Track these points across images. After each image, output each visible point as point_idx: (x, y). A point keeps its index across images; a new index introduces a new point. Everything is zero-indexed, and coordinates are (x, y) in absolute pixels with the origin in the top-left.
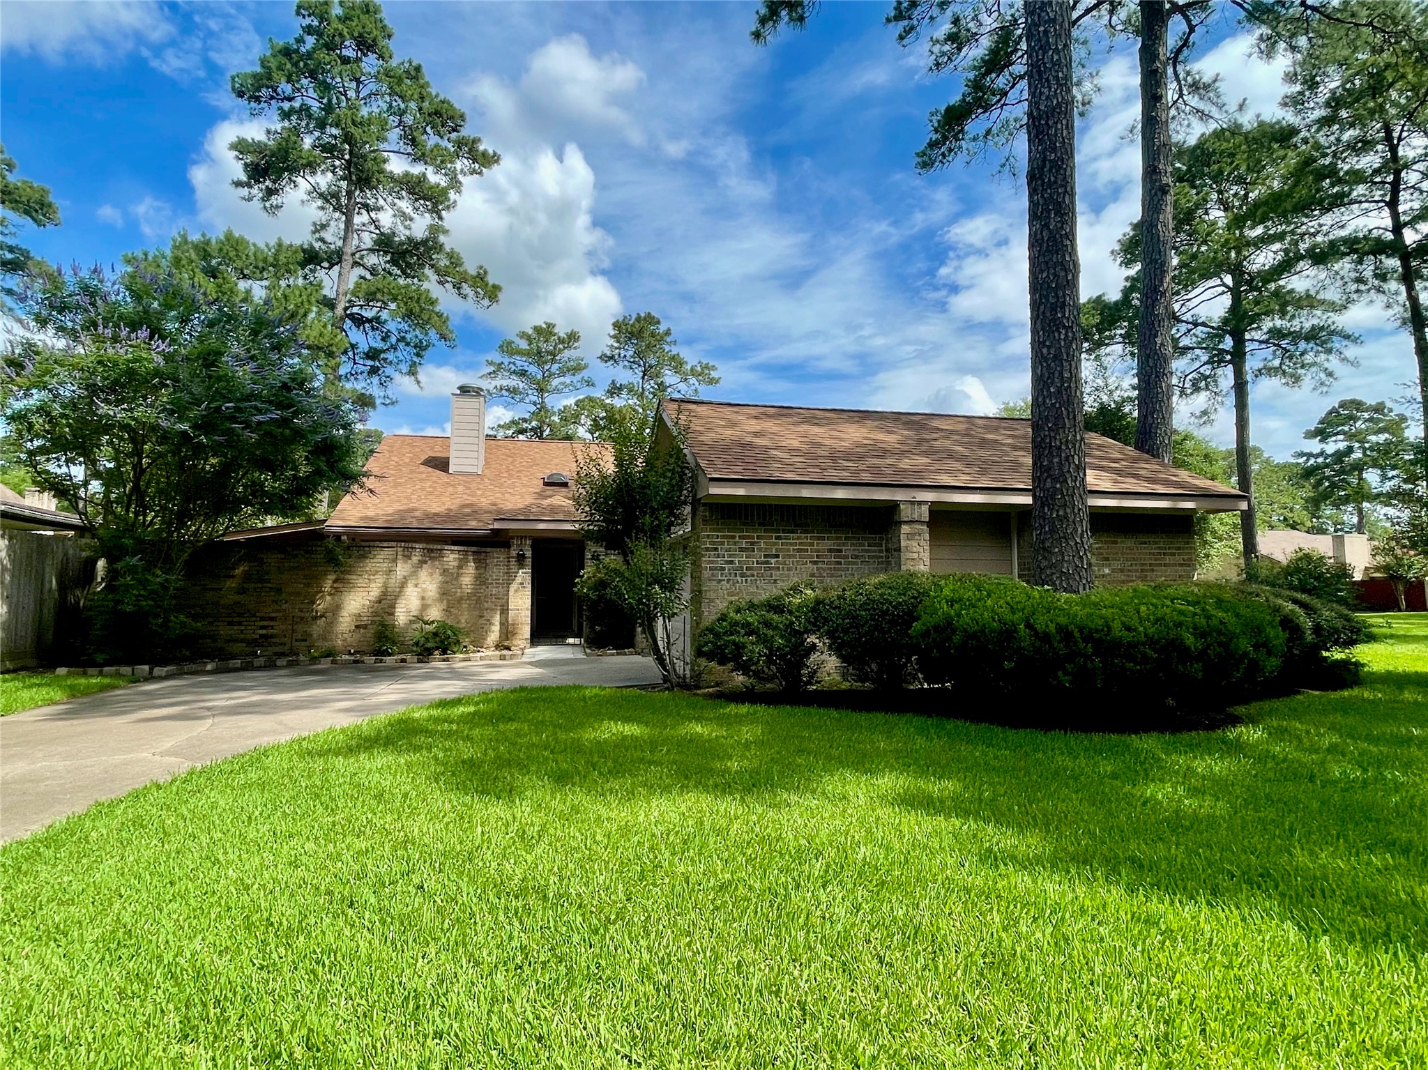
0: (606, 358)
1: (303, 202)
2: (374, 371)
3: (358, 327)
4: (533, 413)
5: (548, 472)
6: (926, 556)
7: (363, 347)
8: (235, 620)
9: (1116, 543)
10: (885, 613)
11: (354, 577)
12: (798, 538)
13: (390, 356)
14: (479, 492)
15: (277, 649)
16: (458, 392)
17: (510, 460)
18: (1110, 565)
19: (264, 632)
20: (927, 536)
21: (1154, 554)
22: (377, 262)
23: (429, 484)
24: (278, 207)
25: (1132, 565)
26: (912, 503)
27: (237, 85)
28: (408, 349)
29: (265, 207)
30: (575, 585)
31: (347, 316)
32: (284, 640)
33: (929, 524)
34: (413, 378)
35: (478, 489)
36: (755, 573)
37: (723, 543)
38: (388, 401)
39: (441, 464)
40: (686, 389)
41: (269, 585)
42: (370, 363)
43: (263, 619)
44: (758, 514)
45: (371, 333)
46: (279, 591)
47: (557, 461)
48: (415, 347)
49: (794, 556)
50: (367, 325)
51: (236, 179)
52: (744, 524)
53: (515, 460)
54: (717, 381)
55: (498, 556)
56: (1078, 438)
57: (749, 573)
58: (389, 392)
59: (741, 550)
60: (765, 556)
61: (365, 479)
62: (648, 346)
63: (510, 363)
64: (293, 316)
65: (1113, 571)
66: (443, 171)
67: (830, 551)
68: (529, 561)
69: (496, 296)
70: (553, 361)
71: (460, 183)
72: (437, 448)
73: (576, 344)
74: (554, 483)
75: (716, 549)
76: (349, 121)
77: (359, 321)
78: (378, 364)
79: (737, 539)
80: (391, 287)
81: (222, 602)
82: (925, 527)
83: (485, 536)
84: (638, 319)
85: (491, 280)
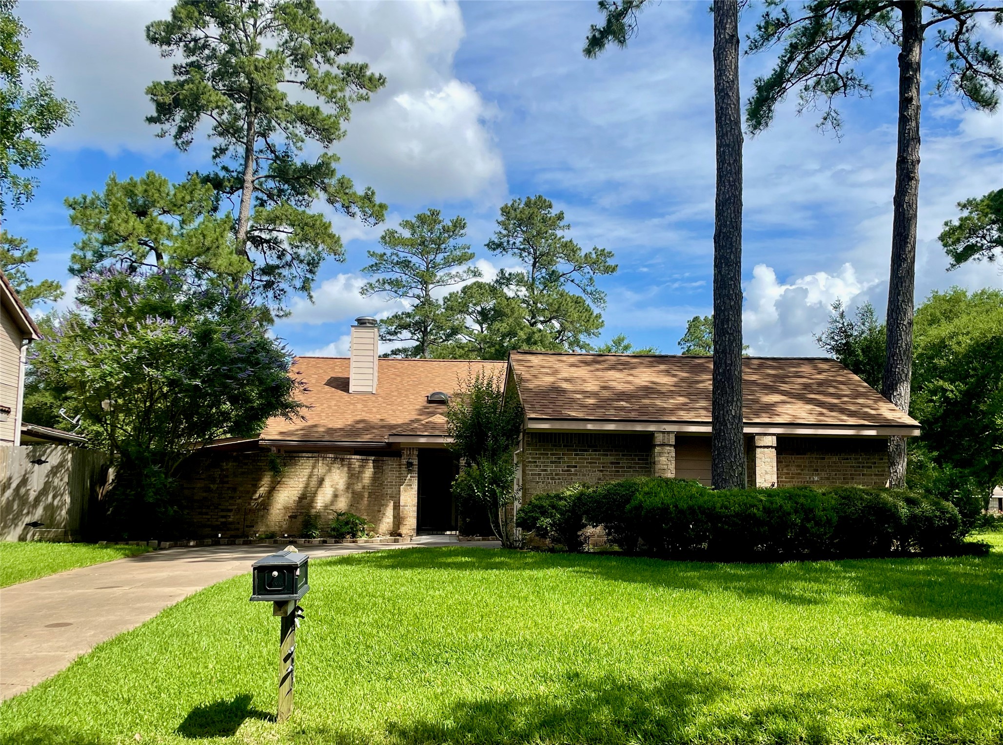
0: (494, 246)
1: (209, 136)
2: (269, 285)
3: (257, 247)
4: (417, 307)
5: (431, 391)
6: (672, 466)
7: (261, 263)
8: (204, 510)
9: (824, 459)
10: (615, 500)
11: (288, 480)
12: (590, 455)
13: (285, 272)
14: (374, 410)
15: (233, 533)
16: (356, 323)
17: (399, 379)
18: (818, 474)
19: (224, 520)
20: (674, 454)
21: (853, 467)
22: (273, 186)
23: (333, 403)
24: (188, 143)
25: (836, 474)
26: (663, 432)
27: (152, 33)
28: (302, 266)
29: (177, 144)
30: (451, 487)
31: (248, 239)
32: (237, 526)
33: (675, 446)
34: (306, 293)
35: (374, 407)
36: (561, 477)
37: (540, 458)
38: (282, 313)
39: (342, 384)
40: (581, 278)
41: (227, 486)
42: (265, 278)
43: (223, 510)
44: (563, 440)
45: (268, 253)
46: (234, 489)
47: (438, 380)
48: (308, 264)
49: (587, 467)
50: (265, 245)
51: (149, 116)
52: (555, 446)
53: (403, 380)
54: (614, 269)
55: (391, 465)
56: (735, 399)
57: (556, 477)
58: (283, 305)
59: (552, 462)
60: (568, 467)
61: (299, 409)
62: (538, 233)
63: (392, 254)
64: (208, 249)
65: (821, 479)
66: (334, 100)
67: (612, 463)
68: (416, 468)
69: (383, 215)
70: (438, 250)
71: (349, 110)
72: (338, 369)
73: (462, 231)
74: (437, 401)
75: (535, 462)
76: (252, 68)
77: (258, 242)
78: (273, 279)
79: (549, 455)
80: (288, 213)
81: (196, 498)
82: (673, 448)
83: (382, 448)
84: (528, 204)
85: (377, 199)
